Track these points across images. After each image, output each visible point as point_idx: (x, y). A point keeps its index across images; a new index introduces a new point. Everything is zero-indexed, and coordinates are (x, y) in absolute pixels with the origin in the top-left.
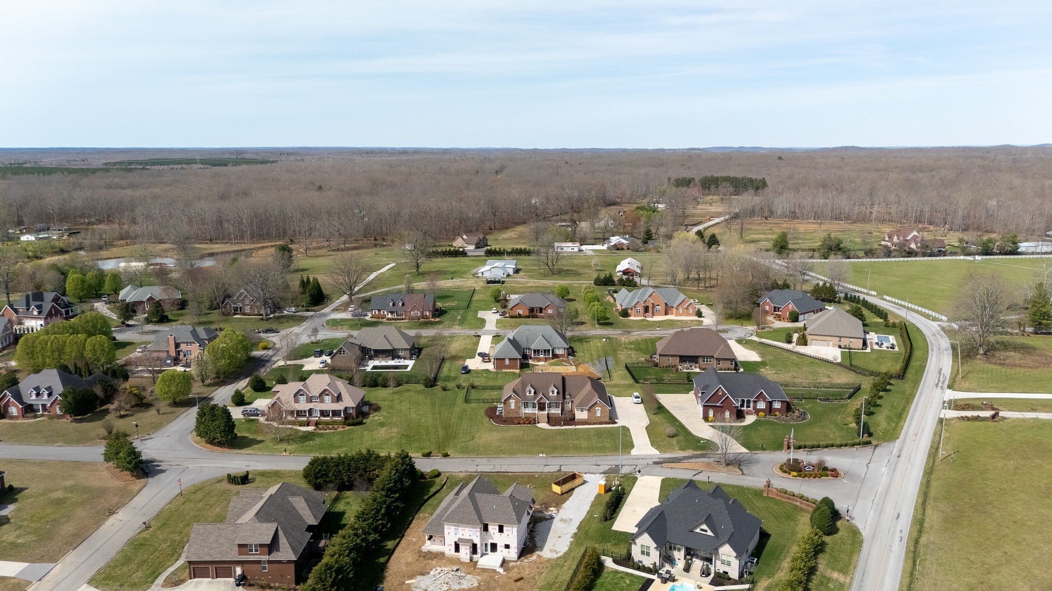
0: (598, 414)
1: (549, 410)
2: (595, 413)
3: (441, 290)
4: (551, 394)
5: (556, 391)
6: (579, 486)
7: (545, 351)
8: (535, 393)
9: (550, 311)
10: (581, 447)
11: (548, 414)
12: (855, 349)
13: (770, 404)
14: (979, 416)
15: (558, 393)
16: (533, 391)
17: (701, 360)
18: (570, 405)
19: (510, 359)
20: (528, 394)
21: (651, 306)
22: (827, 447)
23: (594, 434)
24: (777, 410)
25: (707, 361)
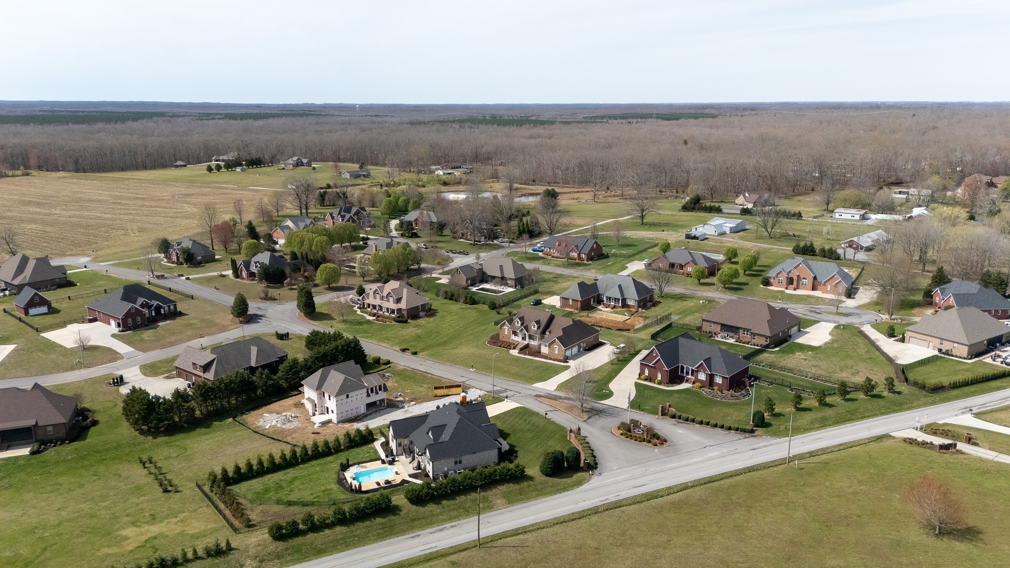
0: (556, 352)
3: (625, 238)
4: (532, 328)
5: (536, 326)
6: (453, 395)
7: (615, 299)
9: (689, 269)
12: (956, 356)
13: (711, 377)
14: (931, 443)
17: (741, 332)
19: (573, 300)
20: (516, 324)
21: (795, 278)
22: (701, 423)
24: (718, 384)
25: (747, 334)
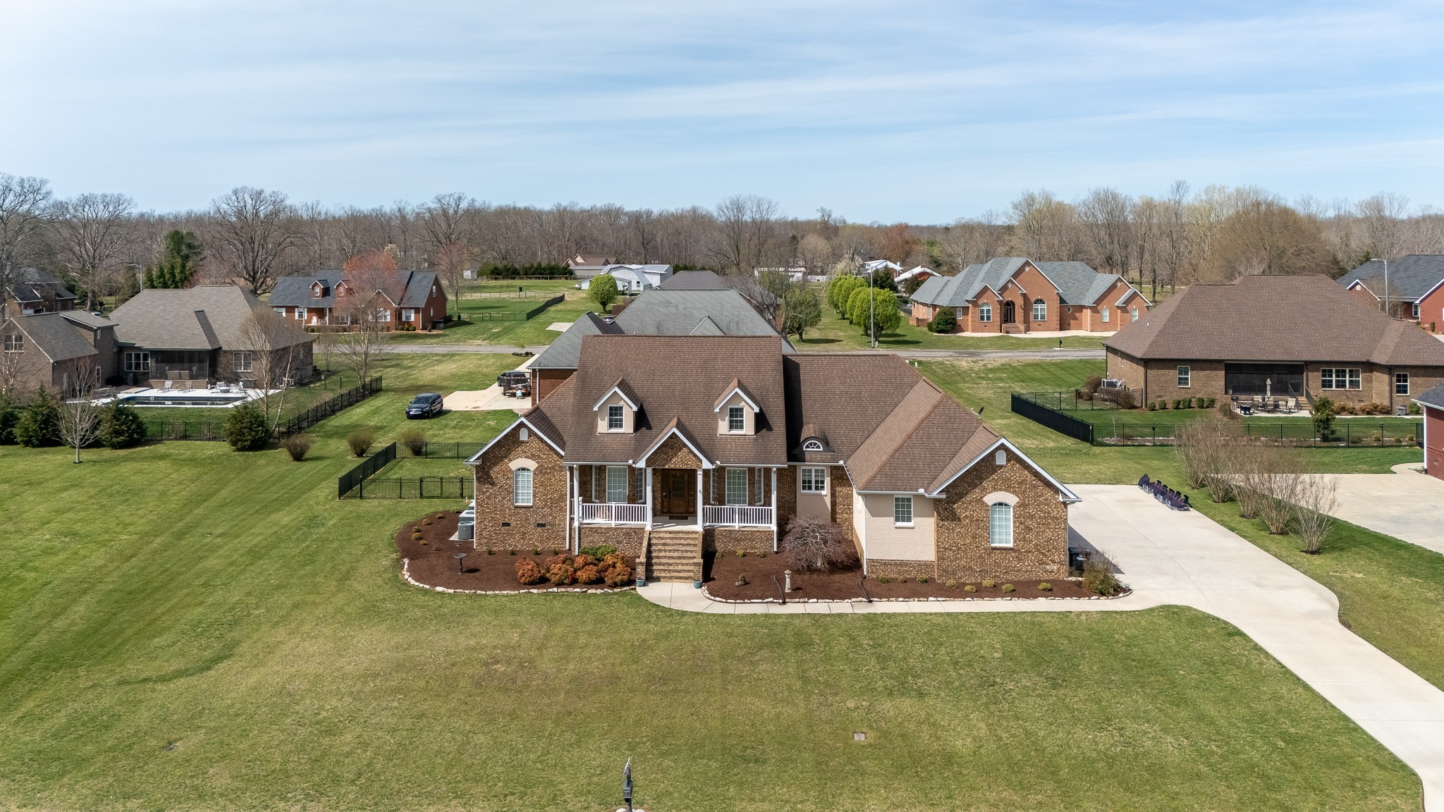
0: (1004, 534)
1: (717, 516)
2: (983, 525)
4: (723, 427)
5: (749, 411)
8: (641, 420)
10: (949, 759)
11: (708, 535)
15: (762, 422)
16: (629, 411)
17: (1313, 381)
18: (826, 492)
20: (602, 426)
21: (1019, 302)
23: (1007, 656)
